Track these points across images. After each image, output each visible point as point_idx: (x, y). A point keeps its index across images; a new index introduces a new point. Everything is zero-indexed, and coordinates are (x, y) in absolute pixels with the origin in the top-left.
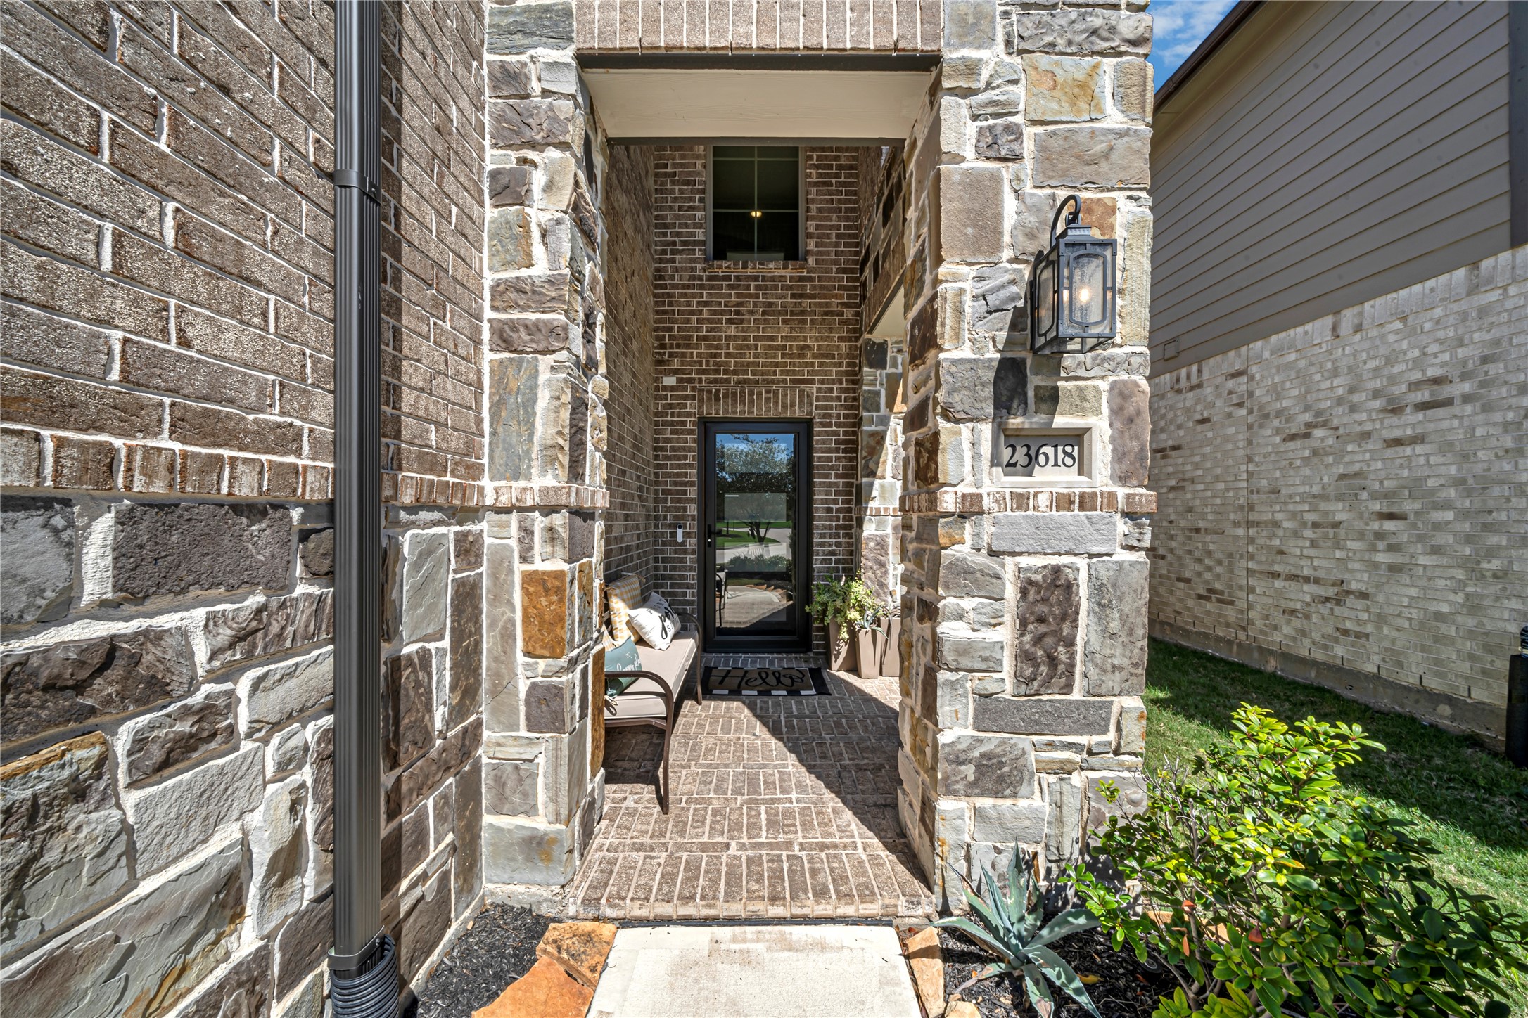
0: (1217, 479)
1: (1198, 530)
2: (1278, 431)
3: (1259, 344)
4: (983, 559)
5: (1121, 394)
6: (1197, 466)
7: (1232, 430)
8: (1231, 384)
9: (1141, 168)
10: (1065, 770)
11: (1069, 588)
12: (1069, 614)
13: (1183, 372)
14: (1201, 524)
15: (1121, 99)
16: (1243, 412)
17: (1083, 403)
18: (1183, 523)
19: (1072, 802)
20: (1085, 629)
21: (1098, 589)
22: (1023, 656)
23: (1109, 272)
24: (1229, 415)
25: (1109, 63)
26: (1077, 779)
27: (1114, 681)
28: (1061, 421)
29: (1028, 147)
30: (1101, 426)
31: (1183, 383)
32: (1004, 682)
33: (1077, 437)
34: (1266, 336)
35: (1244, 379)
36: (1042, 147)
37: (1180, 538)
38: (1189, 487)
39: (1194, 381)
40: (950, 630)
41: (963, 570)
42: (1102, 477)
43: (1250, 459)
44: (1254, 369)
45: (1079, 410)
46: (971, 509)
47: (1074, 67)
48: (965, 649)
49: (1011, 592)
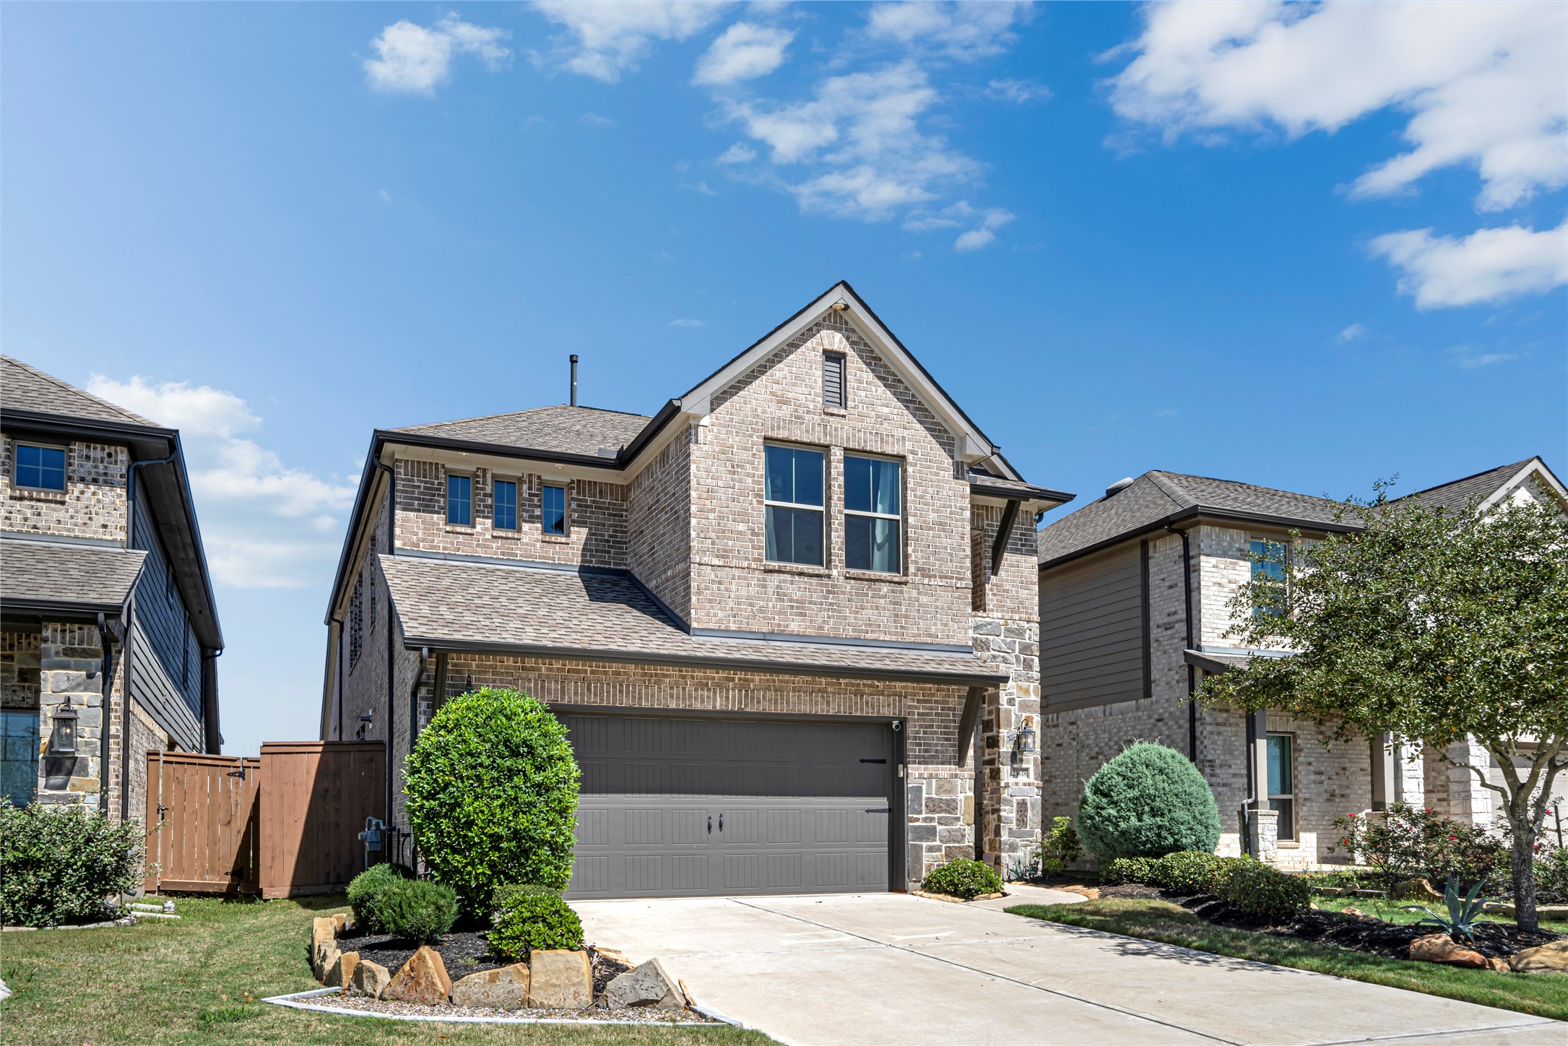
0: (1066, 777)
1: (1058, 804)
2: (1088, 754)
3: (1080, 711)
4: (1009, 797)
5: (1035, 760)
6: (1057, 769)
7: (1071, 752)
8: (1070, 728)
9: (1038, 709)
10: (1026, 846)
11: (1026, 804)
12: (1026, 810)
13: (1050, 716)
14: (1060, 801)
15: (1034, 693)
16: (1075, 743)
17: (1028, 761)
18: (1052, 801)
19: (1028, 853)
20: (1029, 814)
21: (1032, 804)
22: (1018, 820)
23: (1034, 737)
24: (1070, 744)
25: (1032, 685)
26: (1029, 848)
27: (1035, 825)
28: (1024, 766)
29: (1017, 703)
30: (1031, 767)
31: (1050, 723)
32: (1014, 826)
33: (1027, 770)
34: (1083, 708)
35: (1075, 726)
36: (1019, 703)
37: (1050, 809)
38: (1054, 781)
39: (1055, 723)
40: (1002, 814)
41: (1005, 800)
42: (1032, 779)
43: (1078, 767)
44: (1079, 723)
45: (1027, 763)
46: (1007, 786)
47: (1025, 684)
48: (1006, 818)
49: (1015, 805)
